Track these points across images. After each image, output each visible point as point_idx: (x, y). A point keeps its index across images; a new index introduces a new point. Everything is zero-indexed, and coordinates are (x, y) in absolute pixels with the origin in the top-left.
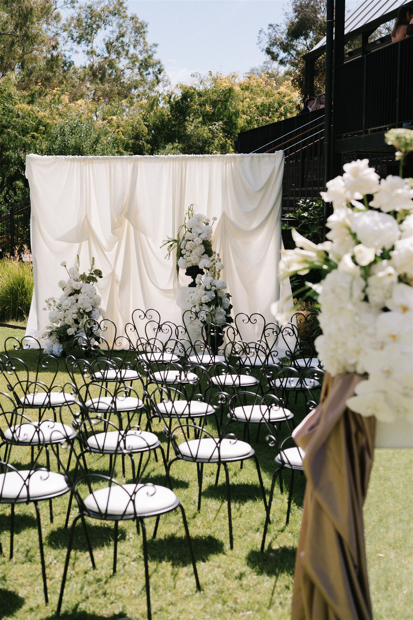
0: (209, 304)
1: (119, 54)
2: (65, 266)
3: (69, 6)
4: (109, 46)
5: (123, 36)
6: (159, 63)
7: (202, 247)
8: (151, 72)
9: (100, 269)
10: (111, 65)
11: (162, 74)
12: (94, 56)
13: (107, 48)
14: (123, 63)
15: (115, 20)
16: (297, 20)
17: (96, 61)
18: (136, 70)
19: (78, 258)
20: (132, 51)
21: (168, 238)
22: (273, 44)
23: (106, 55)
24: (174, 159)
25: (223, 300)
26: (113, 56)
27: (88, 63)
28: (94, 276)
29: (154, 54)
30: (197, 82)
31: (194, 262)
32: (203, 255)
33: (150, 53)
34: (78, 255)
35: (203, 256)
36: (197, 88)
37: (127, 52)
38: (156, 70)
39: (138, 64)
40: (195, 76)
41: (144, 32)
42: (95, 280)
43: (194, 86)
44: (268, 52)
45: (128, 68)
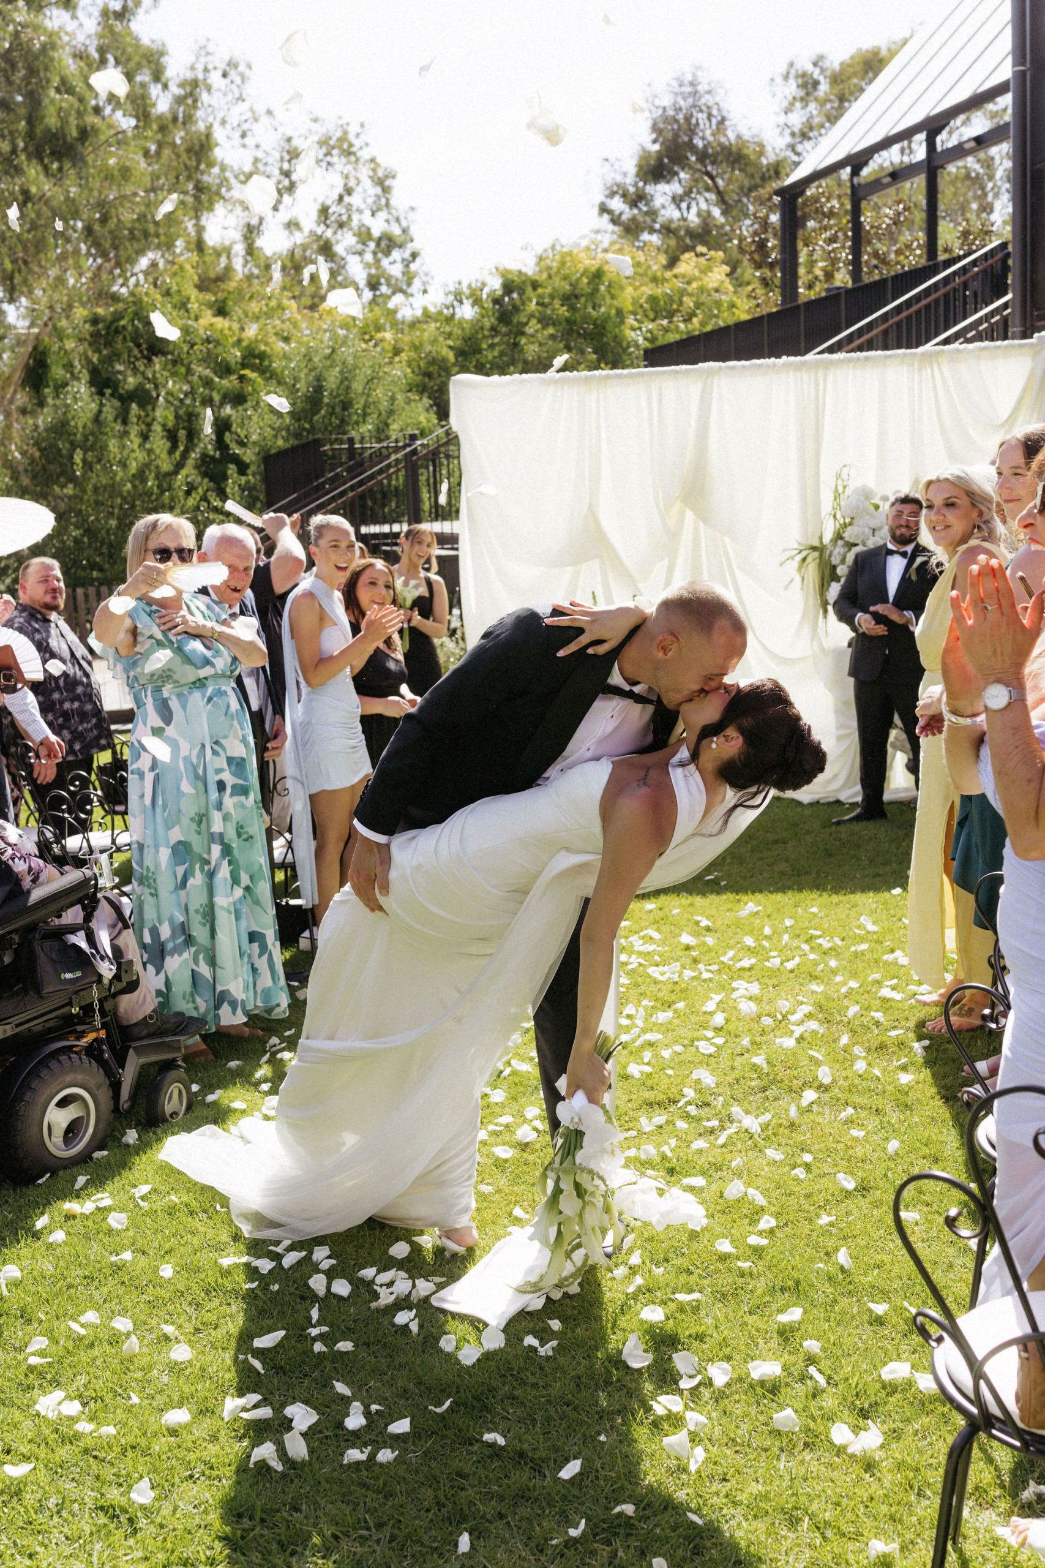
5: (351, 193)
11: (418, 260)
16: (656, 147)
22: (612, 194)
38: (408, 254)
39: (372, 245)
41: (391, 187)
44: (604, 209)
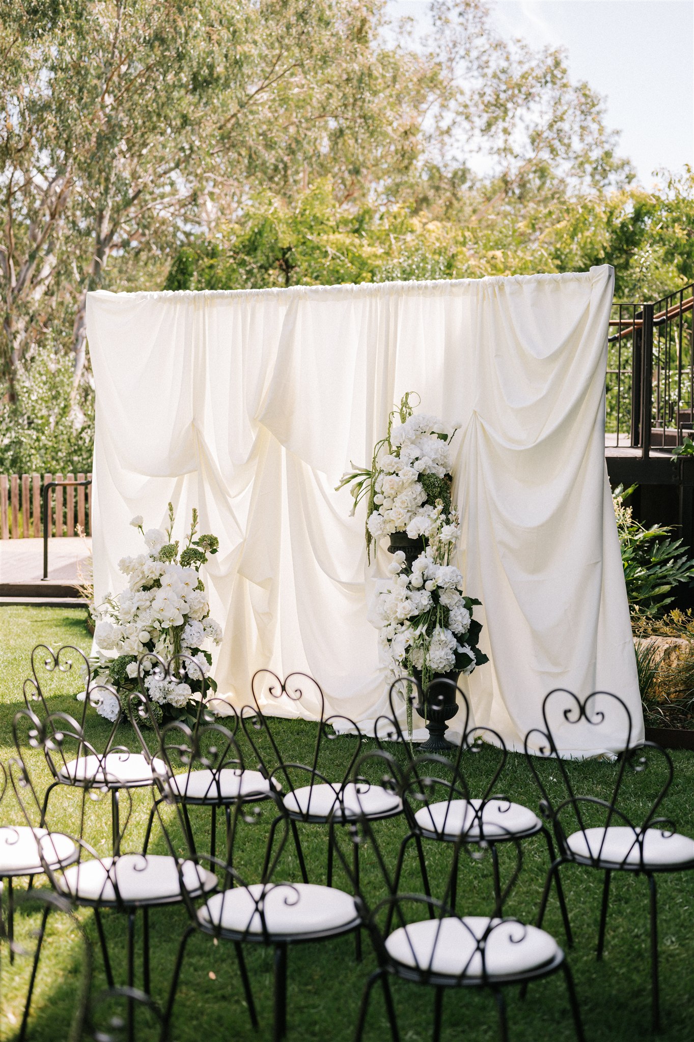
0: (414, 621)
1: (553, 150)
2: (140, 527)
3: (476, 73)
4: (535, 139)
5: (562, 119)
6: (628, 163)
7: (419, 487)
8: (613, 182)
9: (215, 535)
10: (542, 172)
12: (509, 156)
13: (533, 142)
14: (562, 168)
15: (547, 94)
17: (514, 167)
18: (588, 179)
19: (171, 510)
20: (577, 146)
21: (354, 467)
23: (531, 155)
24: (372, 294)
25: (452, 613)
26: (545, 155)
27: (499, 171)
28: (201, 549)
29: (615, 149)
30: (663, 185)
31: (399, 523)
32: (423, 505)
33: (607, 147)
34: (170, 504)
35: (421, 510)
36: (663, 198)
37: (569, 146)
38: (623, 176)
39: (589, 168)
40: (660, 175)
41: (598, 113)
42: (202, 558)
43: (657, 194)
45: (572, 175)
